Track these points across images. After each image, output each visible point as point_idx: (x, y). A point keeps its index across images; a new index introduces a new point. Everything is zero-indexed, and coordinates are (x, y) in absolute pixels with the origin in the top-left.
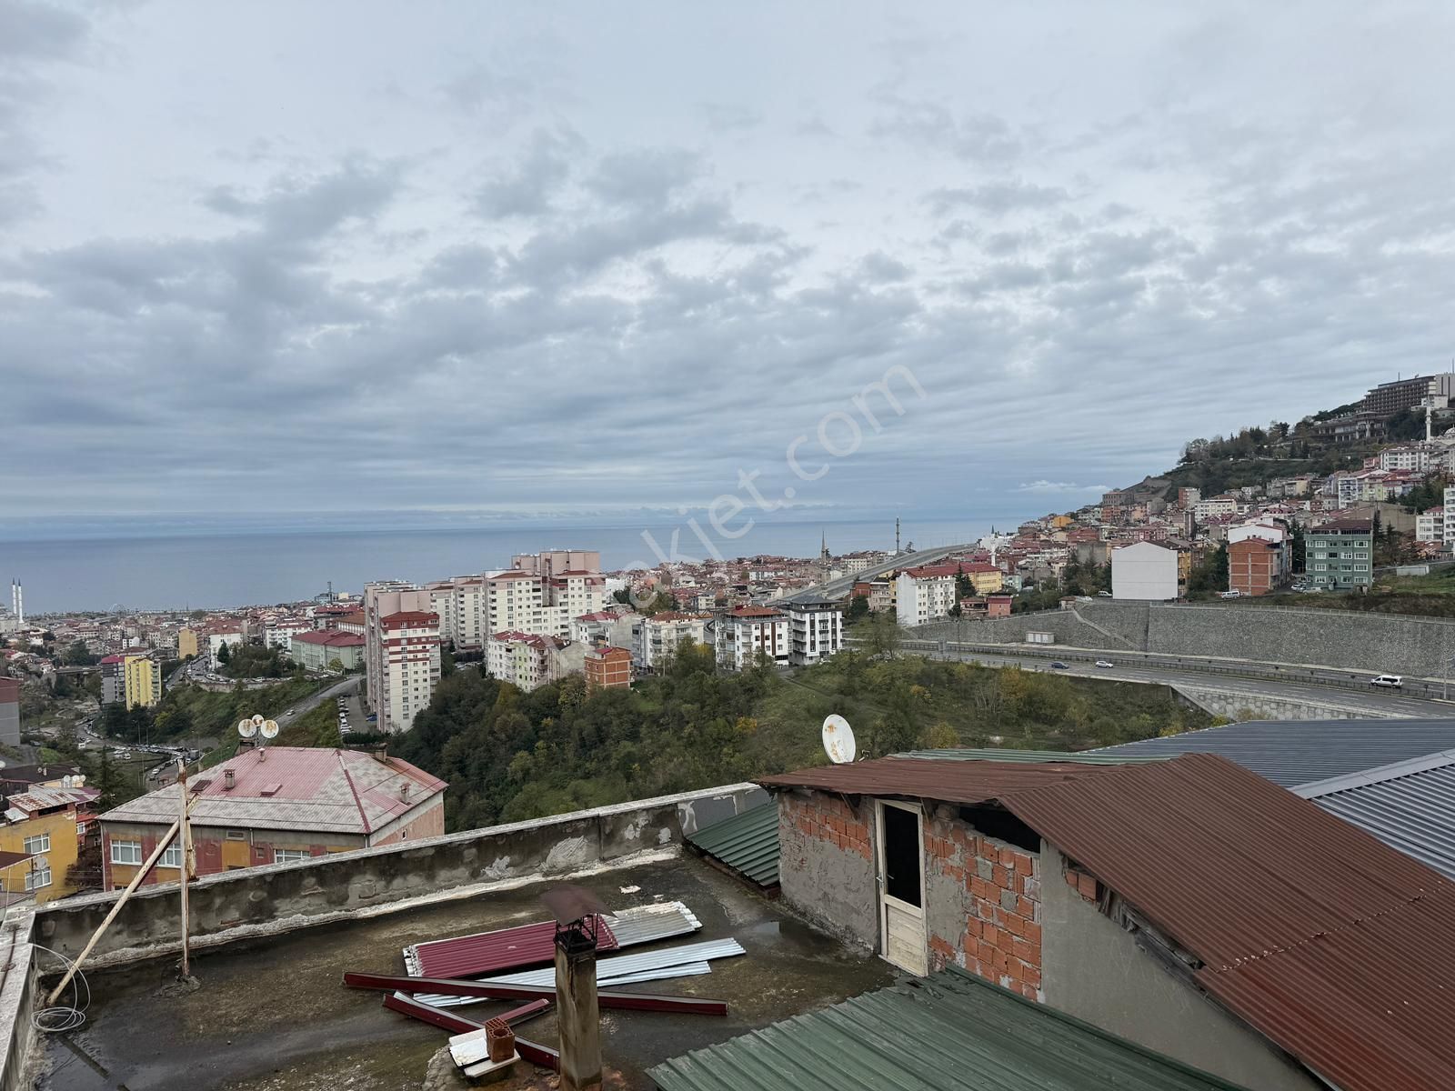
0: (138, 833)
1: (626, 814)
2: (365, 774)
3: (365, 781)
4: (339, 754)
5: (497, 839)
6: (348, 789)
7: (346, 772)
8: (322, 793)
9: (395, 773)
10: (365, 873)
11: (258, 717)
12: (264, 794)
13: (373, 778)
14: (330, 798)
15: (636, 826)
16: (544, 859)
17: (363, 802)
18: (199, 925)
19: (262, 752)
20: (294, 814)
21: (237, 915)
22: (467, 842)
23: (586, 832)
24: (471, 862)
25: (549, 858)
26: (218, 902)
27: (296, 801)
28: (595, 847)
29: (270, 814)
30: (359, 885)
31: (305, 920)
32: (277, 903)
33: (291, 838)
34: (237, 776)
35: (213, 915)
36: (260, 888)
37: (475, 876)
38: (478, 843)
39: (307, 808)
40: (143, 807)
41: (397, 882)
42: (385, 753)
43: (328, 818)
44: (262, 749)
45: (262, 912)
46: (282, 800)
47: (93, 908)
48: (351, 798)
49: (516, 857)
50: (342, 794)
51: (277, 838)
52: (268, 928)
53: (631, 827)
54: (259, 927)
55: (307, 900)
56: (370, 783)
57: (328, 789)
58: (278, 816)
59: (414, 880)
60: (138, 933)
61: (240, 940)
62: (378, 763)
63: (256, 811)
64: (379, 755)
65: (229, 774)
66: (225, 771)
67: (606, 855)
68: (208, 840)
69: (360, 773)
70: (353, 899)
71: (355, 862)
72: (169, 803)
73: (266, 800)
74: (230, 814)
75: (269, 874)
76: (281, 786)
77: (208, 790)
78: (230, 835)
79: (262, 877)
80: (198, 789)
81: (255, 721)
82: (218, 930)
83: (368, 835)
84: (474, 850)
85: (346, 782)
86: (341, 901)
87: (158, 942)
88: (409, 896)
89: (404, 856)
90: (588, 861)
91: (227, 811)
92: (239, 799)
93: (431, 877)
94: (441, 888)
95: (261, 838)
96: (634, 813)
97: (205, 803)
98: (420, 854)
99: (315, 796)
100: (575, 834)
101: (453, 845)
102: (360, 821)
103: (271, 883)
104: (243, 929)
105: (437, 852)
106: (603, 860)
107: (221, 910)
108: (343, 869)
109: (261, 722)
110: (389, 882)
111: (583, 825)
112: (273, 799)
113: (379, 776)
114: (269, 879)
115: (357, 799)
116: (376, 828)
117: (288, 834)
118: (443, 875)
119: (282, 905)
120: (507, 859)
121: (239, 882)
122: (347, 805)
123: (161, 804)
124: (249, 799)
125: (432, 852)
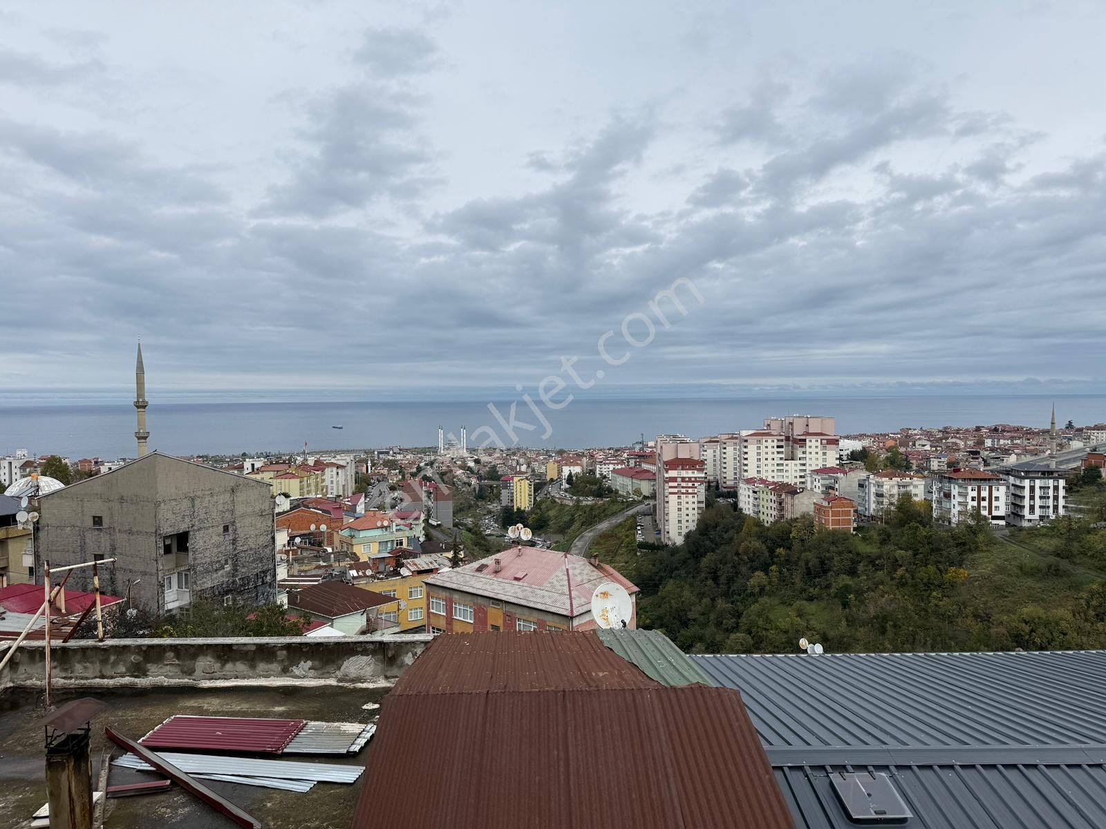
0: (444, 594)
1: (407, 643)
2: (580, 573)
3: (579, 579)
4: (566, 557)
5: (302, 647)
6: (566, 583)
7: (567, 570)
8: (550, 583)
9: (602, 575)
10: (207, 655)
11: (520, 525)
12: (517, 579)
13: (585, 577)
14: (553, 587)
15: (415, 654)
16: (339, 668)
17: (574, 593)
18: (100, 671)
19: (520, 549)
20: (530, 595)
21: (123, 670)
22: (279, 645)
23: (374, 653)
24: (282, 660)
25: (342, 669)
26: (112, 658)
27: (533, 586)
28: (380, 666)
29: (516, 593)
30: (203, 663)
31: (166, 682)
32: (149, 666)
33: (526, 611)
34: (502, 564)
35: (109, 667)
36: (138, 654)
37: (285, 671)
38: (288, 647)
39: (538, 592)
40: (449, 577)
41: (229, 666)
42: (597, 560)
43: (549, 601)
44: (520, 547)
45: (139, 671)
46: (525, 584)
47: (41, 649)
48: (566, 589)
49: (317, 663)
50: (561, 586)
51: (519, 610)
52: (142, 682)
53: (410, 654)
54: (137, 680)
55: (168, 667)
56: (582, 580)
57: (554, 581)
58: (520, 595)
59: (241, 667)
60: (66, 670)
61: (123, 687)
62: (592, 567)
63: (509, 590)
64: (592, 560)
65: (498, 562)
66: (495, 560)
67: (388, 674)
68: (480, 605)
69: (577, 572)
70: (198, 673)
71: (201, 646)
72: (463, 577)
73: (516, 583)
74: (493, 589)
75: (144, 645)
76: (527, 575)
77: (485, 571)
78: (493, 604)
79: (139, 647)
80: (480, 569)
81: (518, 528)
82: (112, 677)
83: (572, 618)
84: (285, 652)
85: (566, 578)
86: (190, 672)
87: (77, 678)
88: (237, 677)
89: (234, 648)
90: (374, 676)
91: (493, 587)
92: (500, 580)
93: (253, 667)
94: (260, 676)
95: (509, 608)
96: (413, 643)
97: (482, 579)
98: (245, 648)
99: (546, 584)
100: (365, 652)
101: (269, 646)
102: (568, 607)
103: (145, 651)
104: (127, 680)
105: (257, 649)
106: (387, 678)
107: (115, 664)
108: (192, 650)
109: (522, 528)
110: (223, 665)
111: (371, 646)
112: (520, 583)
113: (590, 576)
114: (144, 648)
115: (570, 590)
116: (578, 614)
117: (525, 609)
118: (262, 666)
119: (152, 668)
120: (309, 663)
121: (125, 647)
122: (563, 594)
123: (458, 576)
124: (506, 581)
125: (254, 648)
